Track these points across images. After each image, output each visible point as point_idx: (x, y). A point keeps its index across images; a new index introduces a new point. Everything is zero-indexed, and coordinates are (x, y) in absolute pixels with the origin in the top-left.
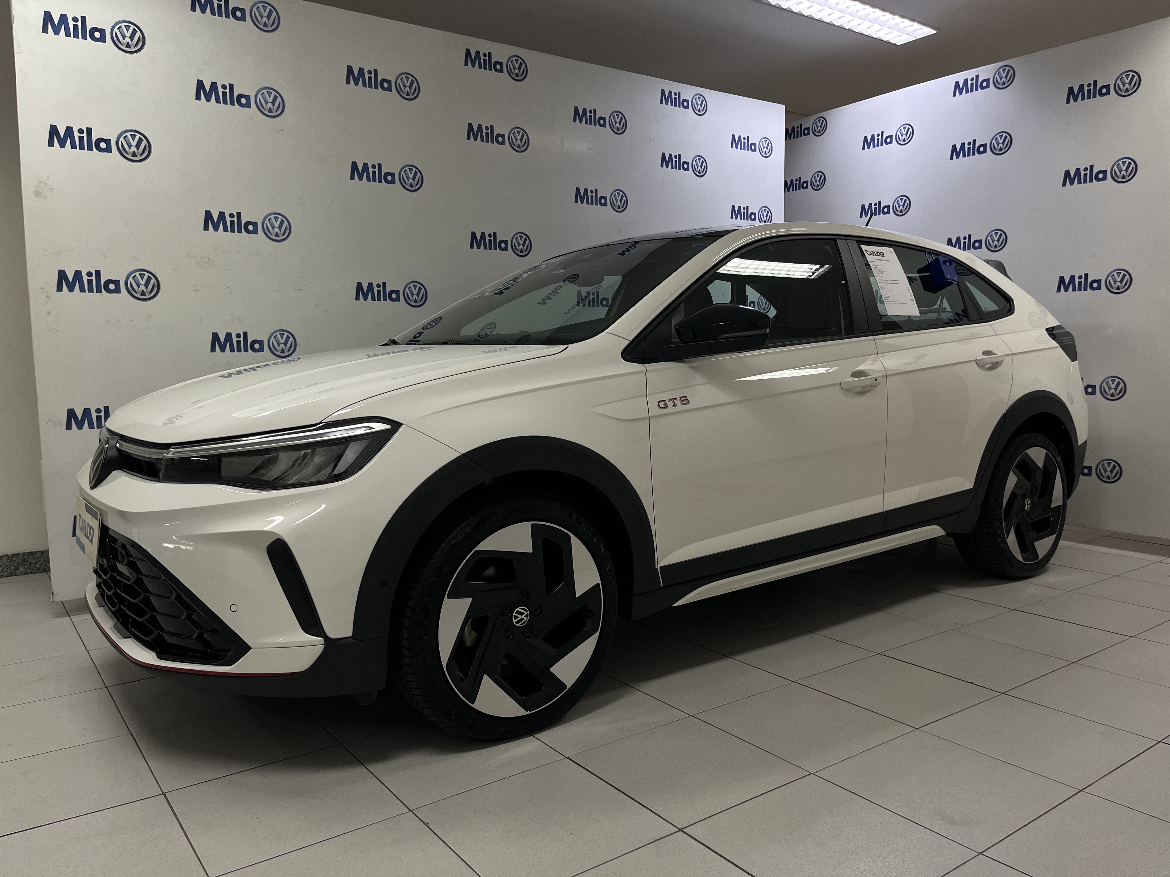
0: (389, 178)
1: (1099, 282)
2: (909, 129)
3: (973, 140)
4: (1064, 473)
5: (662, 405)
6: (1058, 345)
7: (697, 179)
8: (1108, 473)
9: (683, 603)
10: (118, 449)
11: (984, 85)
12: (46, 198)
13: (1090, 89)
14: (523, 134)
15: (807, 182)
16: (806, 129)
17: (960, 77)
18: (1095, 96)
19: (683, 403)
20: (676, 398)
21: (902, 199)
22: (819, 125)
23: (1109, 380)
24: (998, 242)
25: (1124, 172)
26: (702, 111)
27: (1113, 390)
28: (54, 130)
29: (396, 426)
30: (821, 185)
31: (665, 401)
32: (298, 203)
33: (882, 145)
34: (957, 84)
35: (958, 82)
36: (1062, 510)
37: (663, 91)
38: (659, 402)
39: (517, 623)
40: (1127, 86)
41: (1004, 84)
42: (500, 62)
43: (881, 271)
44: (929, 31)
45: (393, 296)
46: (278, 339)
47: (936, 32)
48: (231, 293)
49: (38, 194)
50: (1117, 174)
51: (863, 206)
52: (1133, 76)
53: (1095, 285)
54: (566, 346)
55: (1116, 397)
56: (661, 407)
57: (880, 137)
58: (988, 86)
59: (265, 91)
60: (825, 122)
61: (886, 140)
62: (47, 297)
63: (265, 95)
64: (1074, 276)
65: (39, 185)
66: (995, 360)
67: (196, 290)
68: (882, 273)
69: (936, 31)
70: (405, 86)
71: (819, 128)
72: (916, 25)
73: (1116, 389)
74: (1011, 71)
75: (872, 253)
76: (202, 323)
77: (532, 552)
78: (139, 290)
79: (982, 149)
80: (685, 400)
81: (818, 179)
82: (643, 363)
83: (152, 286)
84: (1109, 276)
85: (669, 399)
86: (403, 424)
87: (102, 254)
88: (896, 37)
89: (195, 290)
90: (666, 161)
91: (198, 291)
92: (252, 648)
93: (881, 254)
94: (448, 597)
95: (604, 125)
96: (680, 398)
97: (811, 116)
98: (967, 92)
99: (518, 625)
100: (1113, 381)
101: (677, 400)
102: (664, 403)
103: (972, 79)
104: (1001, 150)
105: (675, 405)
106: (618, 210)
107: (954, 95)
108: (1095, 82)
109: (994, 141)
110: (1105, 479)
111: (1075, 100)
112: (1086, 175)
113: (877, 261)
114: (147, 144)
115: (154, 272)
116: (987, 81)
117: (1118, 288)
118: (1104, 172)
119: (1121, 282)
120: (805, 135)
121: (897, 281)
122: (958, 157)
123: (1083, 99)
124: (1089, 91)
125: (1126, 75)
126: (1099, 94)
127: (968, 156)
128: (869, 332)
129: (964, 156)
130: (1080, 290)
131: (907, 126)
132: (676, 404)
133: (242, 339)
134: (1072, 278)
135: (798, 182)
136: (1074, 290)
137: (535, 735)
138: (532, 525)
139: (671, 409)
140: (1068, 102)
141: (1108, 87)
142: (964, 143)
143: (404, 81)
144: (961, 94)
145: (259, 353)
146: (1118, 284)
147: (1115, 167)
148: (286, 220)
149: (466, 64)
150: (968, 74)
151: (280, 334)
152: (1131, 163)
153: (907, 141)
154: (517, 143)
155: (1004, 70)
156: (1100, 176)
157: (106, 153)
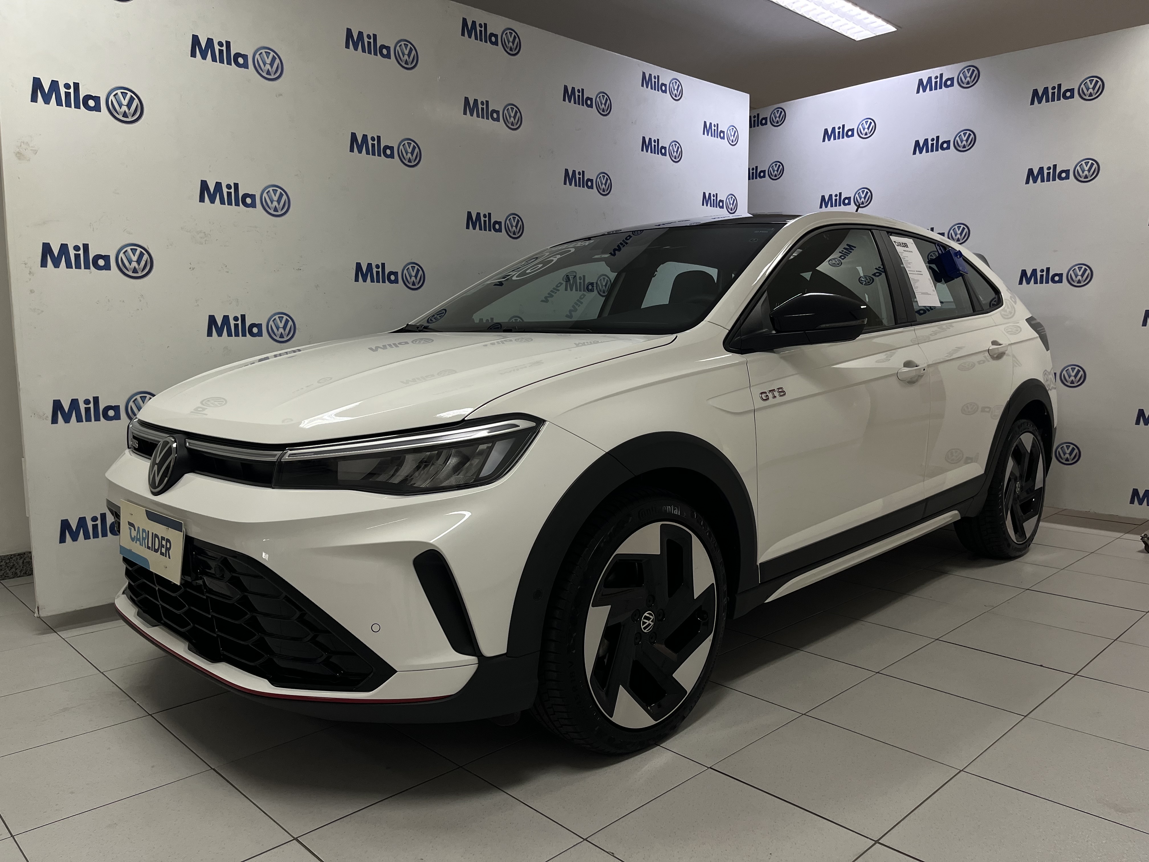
0: (387, 152)
1: (1060, 275)
2: (871, 123)
3: (937, 137)
4: (1044, 456)
5: (763, 396)
6: (1038, 335)
7: (673, 165)
8: (1067, 456)
9: (774, 598)
10: (188, 449)
11: (948, 83)
12: (29, 160)
13: (1055, 92)
14: (516, 111)
15: (764, 172)
16: (763, 119)
17: (924, 75)
18: (1059, 99)
19: (781, 394)
20: (774, 390)
21: (863, 192)
22: (778, 116)
23: (1070, 368)
24: (961, 236)
25: (1086, 172)
26: (677, 97)
27: (1072, 378)
28: (37, 84)
29: (540, 422)
30: (779, 175)
31: (766, 392)
32: (297, 175)
33: (843, 137)
34: (921, 81)
35: (922, 79)
36: (1042, 490)
37: (644, 74)
38: (762, 393)
39: (645, 628)
40: (1091, 90)
41: (968, 83)
42: (495, 34)
43: (908, 262)
44: (891, 29)
45: (391, 278)
46: (277, 323)
47: (896, 30)
48: (228, 272)
49: (19, 155)
50: (1079, 174)
51: (823, 197)
52: (1097, 82)
53: (1057, 278)
54: (674, 336)
55: (1076, 385)
56: (764, 399)
57: (841, 130)
58: (952, 85)
59: (263, 51)
60: (783, 113)
61: (849, 133)
62: (30, 273)
63: (263, 55)
64: (1036, 269)
65: (21, 146)
66: (1001, 350)
67: (192, 268)
68: (909, 263)
69: (896, 28)
70: (403, 54)
71: (777, 119)
72: (880, 22)
73: (1076, 376)
74: (976, 72)
75: (899, 244)
76: (198, 305)
77: (659, 554)
78: (131, 267)
79: (945, 145)
80: (782, 392)
81: (776, 169)
82: (742, 354)
83: (145, 262)
84: (1071, 270)
85: (769, 391)
86: (546, 421)
87: (90, 226)
88: (855, 33)
89: (190, 268)
90: (647, 145)
91: (193, 269)
92: (397, 672)
93: (905, 245)
94: (593, 606)
95: (591, 106)
96: (778, 389)
97: (768, 107)
98: (931, 90)
99: (645, 631)
100: (1073, 369)
101: (775, 392)
102: (765, 395)
103: (936, 78)
104: (964, 147)
105: (775, 397)
106: (603, 193)
107: (918, 92)
108: (1060, 86)
109: (957, 138)
110: (1064, 461)
111: (1040, 102)
112: (1049, 174)
113: (904, 252)
114: (139, 103)
115: (146, 248)
116: (952, 79)
117: (1079, 282)
118: (1067, 172)
119: (1082, 276)
120: (762, 125)
121: (921, 272)
122: (921, 152)
123: (1047, 101)
124: (1053, 93)
125: (1089, 80)
126: (1063, 97)
127: (931, 152)
128: (908, 322)
129: (927, 151)
130: (1041, 282)
131: (870, 121)
132: (775, 395)
133: (239, 322)
134: (1034, 271)
135: (754, 171)
136: (1036, 282)
137: (661, 744)
138: (662, 525)
139: (771, 401)
140: (1032, 103)
141: (1072, 91)
142: (927, 139)
143: (403, 48)
144: (924, 91)
145: (257, 338)
146: (1079, 277)
147: (1078, 167)
148: (285, 193)
149: (463, 34)
150: (933, 72)
151: (279, 317)
152: (1094, 164)
153: (869, 135)
154: (511, 121)
155: (968, 70)
156: (1063, 175)
157: (94, 112)
